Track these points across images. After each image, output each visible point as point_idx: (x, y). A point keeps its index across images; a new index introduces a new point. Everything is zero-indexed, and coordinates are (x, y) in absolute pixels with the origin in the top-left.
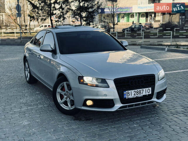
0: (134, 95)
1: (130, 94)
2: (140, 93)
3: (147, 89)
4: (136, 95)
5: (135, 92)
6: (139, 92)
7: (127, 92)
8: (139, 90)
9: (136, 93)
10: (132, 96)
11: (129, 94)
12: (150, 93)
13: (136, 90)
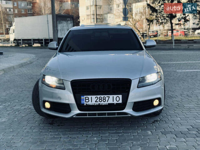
0: (96, 102)
1: (90, 99)
2: (104, 100)
3: (115, 96)
4: (98, 102)
5: (97, 98)
6: (102, 99)
7: (86, 97)
8: (102, 96)
9: (99, 99)
10: (92, 103)
11: (88, 99)
12: (121, 102)
13: (98, 96)
